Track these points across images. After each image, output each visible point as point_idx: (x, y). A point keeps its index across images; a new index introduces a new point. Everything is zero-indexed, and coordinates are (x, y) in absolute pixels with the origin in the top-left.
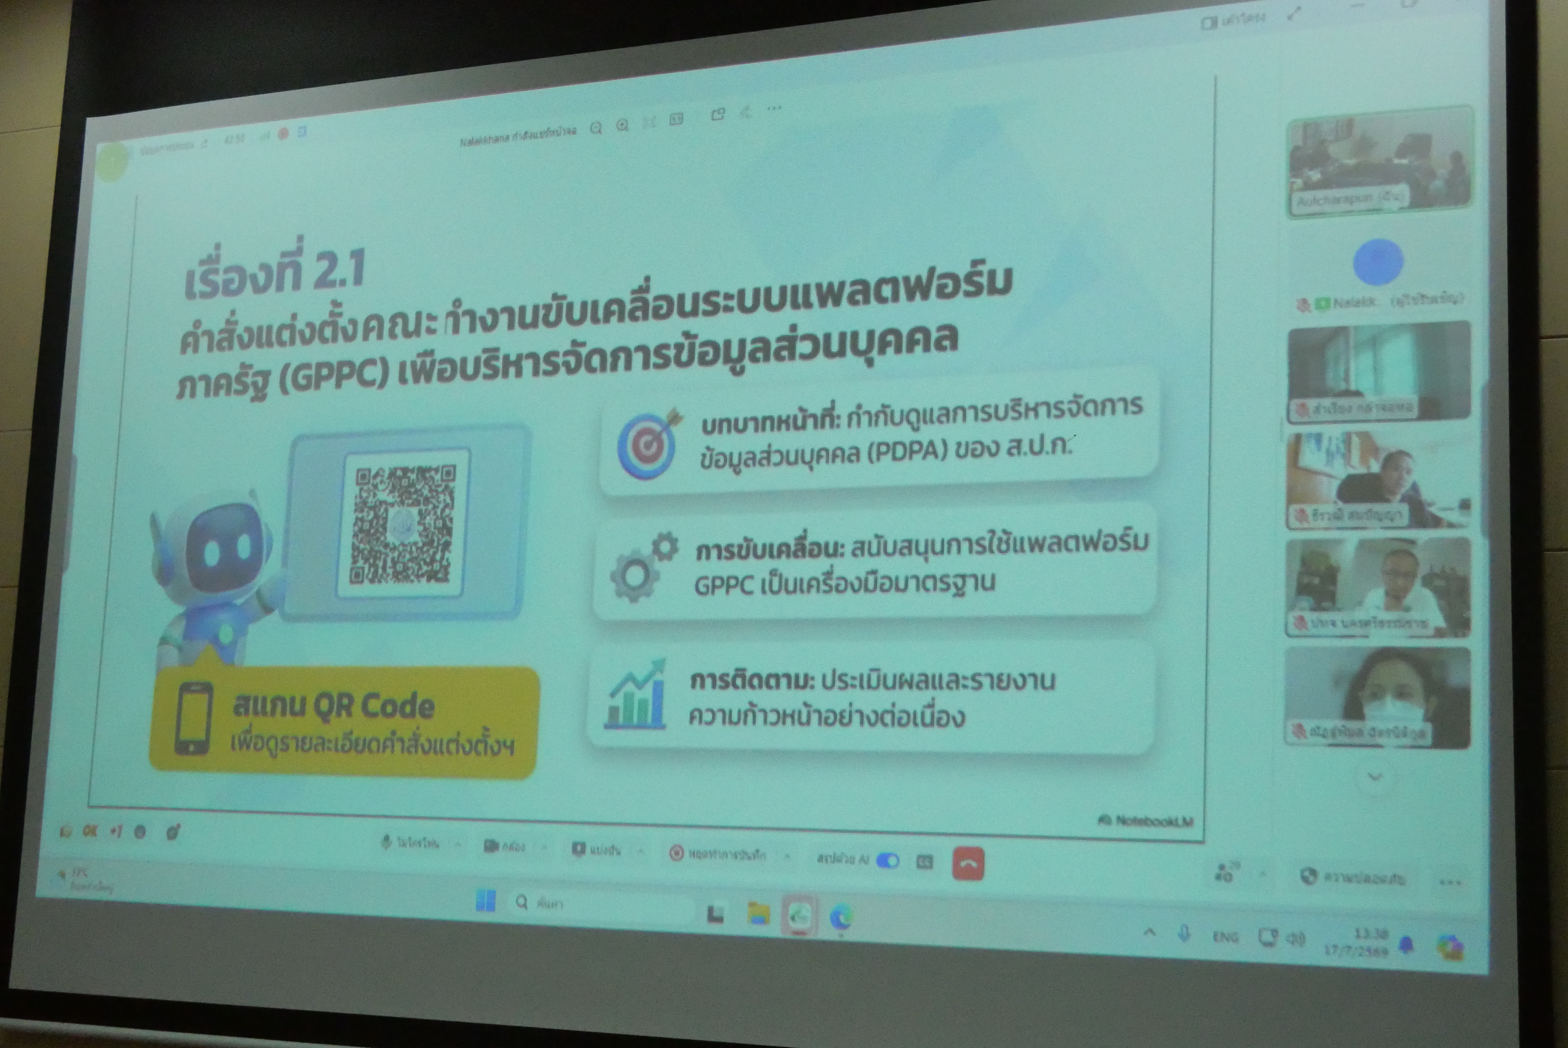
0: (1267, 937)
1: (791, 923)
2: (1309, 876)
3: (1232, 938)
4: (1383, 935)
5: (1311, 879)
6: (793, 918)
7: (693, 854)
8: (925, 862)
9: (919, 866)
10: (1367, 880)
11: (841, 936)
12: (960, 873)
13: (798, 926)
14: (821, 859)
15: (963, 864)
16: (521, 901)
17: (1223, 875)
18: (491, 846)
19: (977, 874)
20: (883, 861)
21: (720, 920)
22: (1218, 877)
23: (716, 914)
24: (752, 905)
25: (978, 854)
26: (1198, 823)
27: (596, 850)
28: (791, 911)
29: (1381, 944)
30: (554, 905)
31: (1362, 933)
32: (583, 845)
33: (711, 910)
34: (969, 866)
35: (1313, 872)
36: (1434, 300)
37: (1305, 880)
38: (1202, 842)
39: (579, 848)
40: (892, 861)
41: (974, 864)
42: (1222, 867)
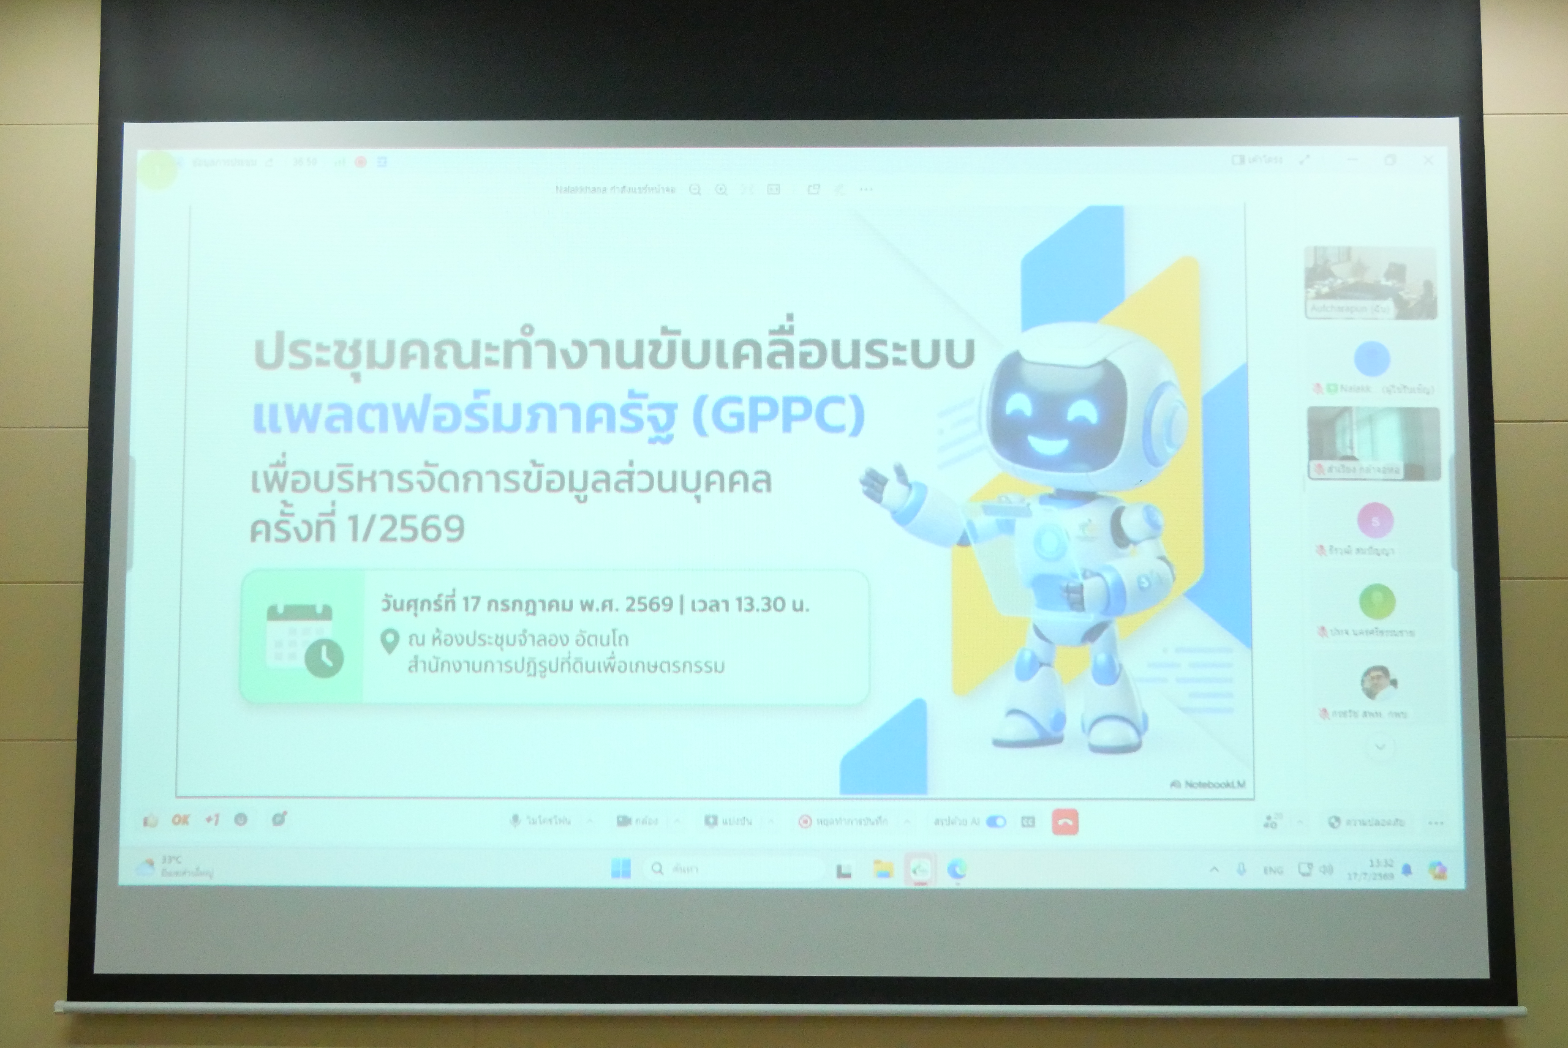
0: (1305, 869)
1: (912, 875)
2: (1335, 822)
3: (1279, 871)
4: (1389, 864)
5: (1336, 824)
6: (915, 872)
7: (821, 822)
8: (1029, 822)
9: (1023, 826)
10: (1377, 823)
11: (958, 884)
12: (1058, 830)
13: (919, 878)
14: (937, 822)
15: (1061, 822)
16: (657, 868)
17: (1270, 824)
18: (624, 821)
19: (1073, 830)
20: (992, 822)
21: (848, 876)
22: (1266, 826)
23: (844, 871)
24: (877, 862)
25: (1073, 814)
26: (1249, 785)
27: (728, 822)
28: (913, 866)
29: (1389, 870)
30: (688, 870)
31: (1375, 863)
32: (716, 818)
33: (839, 868)
34: (1066, 824)
35: (1338, 819)
36: (1412, 391)
37: (1332, 825)
38: (1253, 799)
39: (711, 820)
40: (1000, 822)
41: (1070, 822)
42: (1269, 818)
